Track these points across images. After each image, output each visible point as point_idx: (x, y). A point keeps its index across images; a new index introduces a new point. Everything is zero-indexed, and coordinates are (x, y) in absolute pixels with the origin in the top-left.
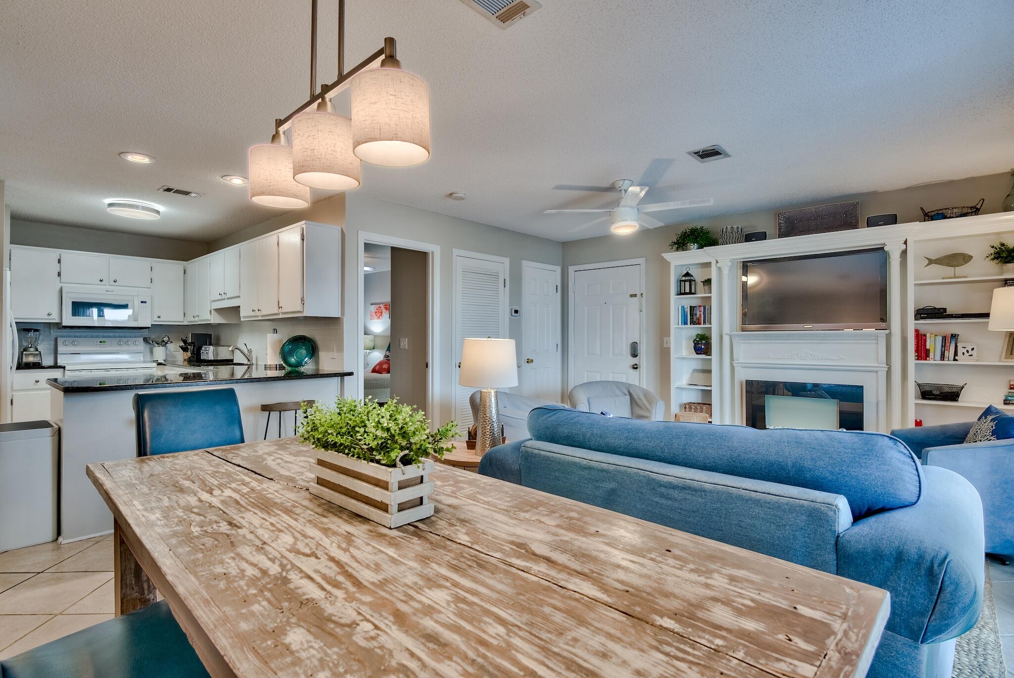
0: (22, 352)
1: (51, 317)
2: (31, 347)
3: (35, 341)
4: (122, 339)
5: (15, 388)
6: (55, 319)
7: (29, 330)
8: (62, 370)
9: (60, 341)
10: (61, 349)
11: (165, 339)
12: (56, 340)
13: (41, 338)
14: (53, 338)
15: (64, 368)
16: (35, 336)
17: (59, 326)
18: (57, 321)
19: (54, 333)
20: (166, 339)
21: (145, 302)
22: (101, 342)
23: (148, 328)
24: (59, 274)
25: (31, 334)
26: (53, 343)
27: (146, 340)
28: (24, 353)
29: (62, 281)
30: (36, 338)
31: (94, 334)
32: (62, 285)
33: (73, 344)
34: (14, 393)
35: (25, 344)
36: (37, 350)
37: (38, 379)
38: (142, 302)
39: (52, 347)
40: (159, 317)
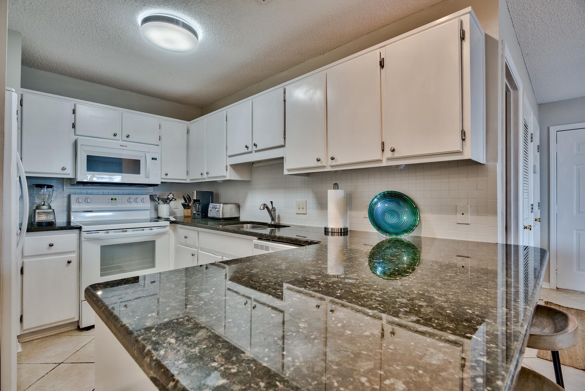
0: (35, 211)
1: (65, 172)
2: (44, 205)
3: (48, 198)
4: (131, 196)
5: (25, 254)
6: (69, 174)
7: (41, 186)
8: (77, 231)
9: (73, 198)
10: (74, 206)
11: (169, 197)
12: (69, 197)
13: (55, 194)
14: (66, 195)
15: (80, 228)
16: (48, 193)
17: (73, 182)
18: (71, 176)
19: (68, 189)
20: (171, 196)
21: (156, 159)
22: (112, 199)
23: (157, 185)
24: (74, 126)
25: (45, 190)
26: (66, 200)
27: (152, 198)
28: (37, 211)
29: (77, 133)
30: (49, 195)
31: (106, 191)
32: (76, 137)
33: (86, 201)
34: (25, 260)
35: (38, 201)
36: (50, 208)
37: (52, 243)
38: (153, 159)
39: (65, 204)
40: (166, 175)
